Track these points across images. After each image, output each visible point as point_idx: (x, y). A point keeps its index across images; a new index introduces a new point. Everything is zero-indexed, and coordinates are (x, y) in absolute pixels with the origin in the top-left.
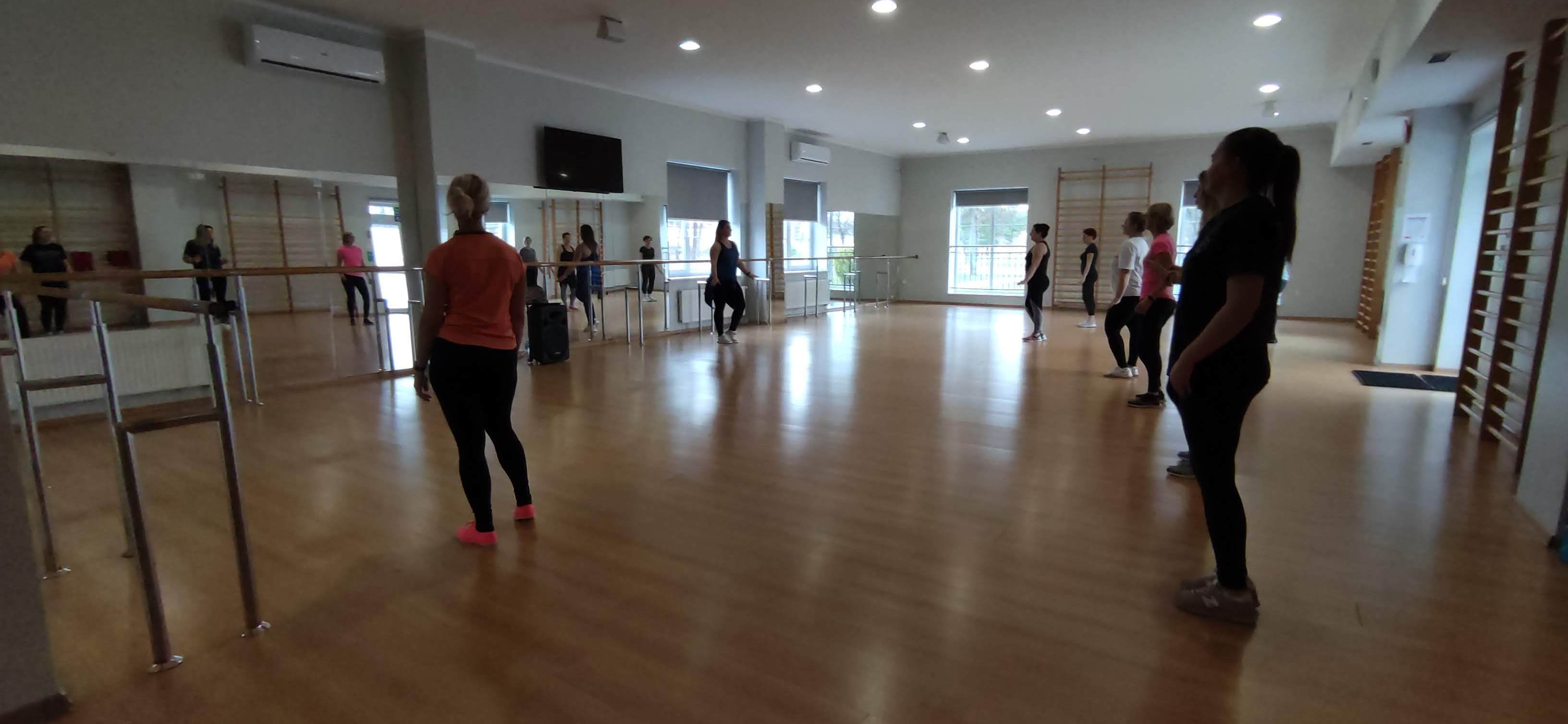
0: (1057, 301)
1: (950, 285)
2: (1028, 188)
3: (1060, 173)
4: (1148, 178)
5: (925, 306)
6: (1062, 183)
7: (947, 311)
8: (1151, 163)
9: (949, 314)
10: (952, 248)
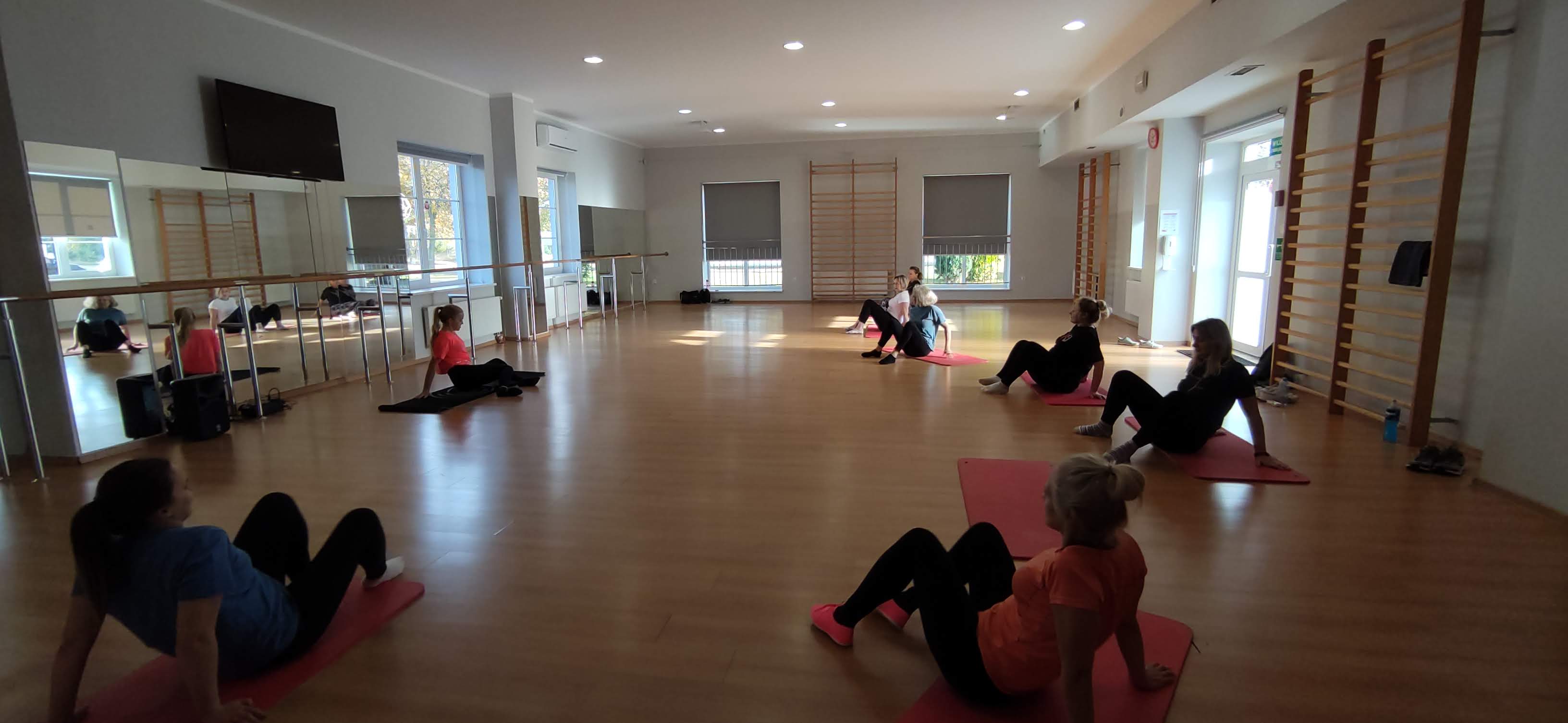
0: (817, 295)
1: (705, 283)
2: (779, 182)
3: (811, 166)
4: (894, 173)
5: (679, 307)
6: (813, 176)
7: (702, 310)
8: (896, 158)
9: (706, 314)
10: (705, 245)
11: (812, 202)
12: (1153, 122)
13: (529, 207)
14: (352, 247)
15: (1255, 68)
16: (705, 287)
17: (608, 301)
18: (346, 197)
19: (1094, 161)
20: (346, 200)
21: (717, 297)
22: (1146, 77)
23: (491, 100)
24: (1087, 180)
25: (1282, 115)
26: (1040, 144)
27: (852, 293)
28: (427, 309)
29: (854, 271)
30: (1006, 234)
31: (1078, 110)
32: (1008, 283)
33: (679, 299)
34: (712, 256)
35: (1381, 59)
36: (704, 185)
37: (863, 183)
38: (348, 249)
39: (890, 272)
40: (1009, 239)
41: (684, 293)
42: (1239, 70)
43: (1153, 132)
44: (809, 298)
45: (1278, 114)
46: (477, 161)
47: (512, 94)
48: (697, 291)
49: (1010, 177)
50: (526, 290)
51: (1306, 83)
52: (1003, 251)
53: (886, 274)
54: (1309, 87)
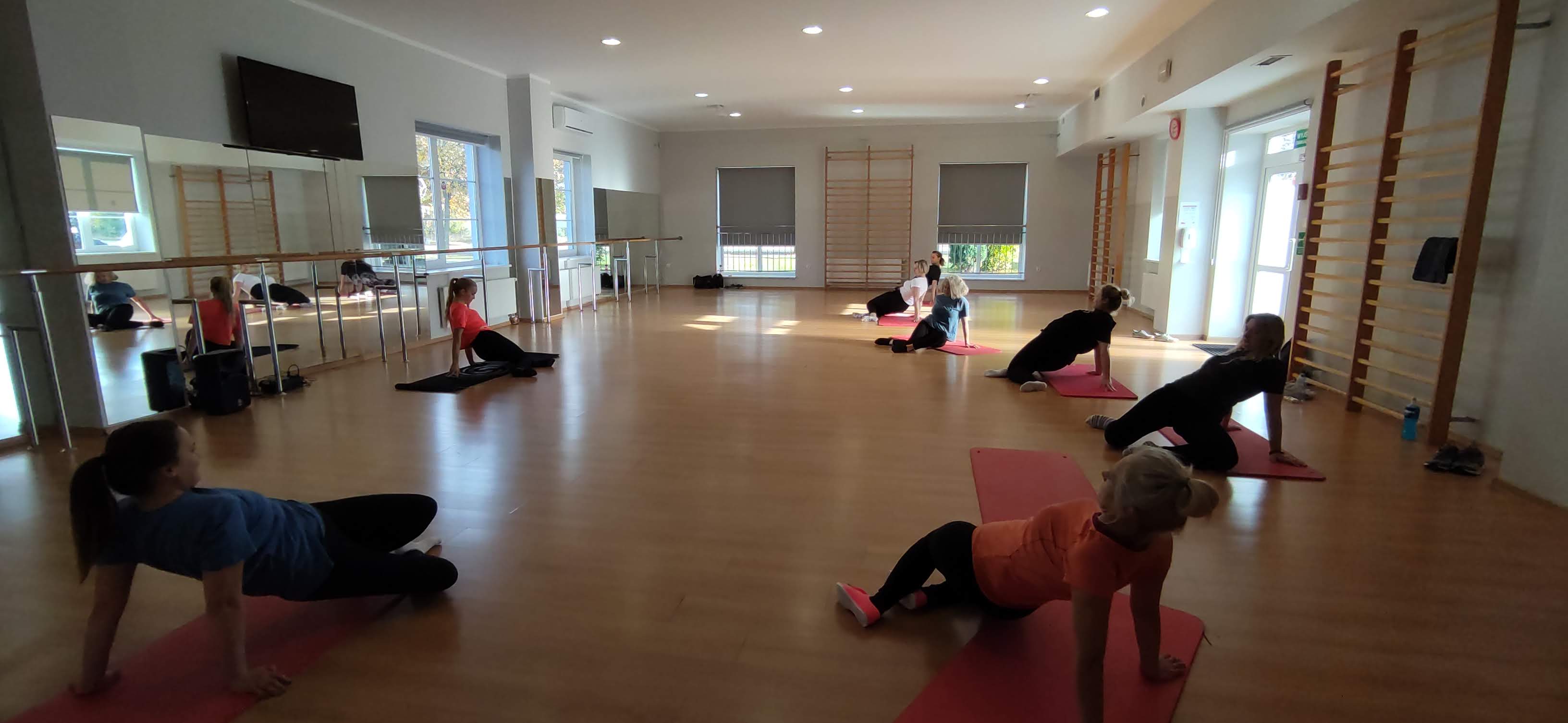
0: (830, 282)
1: (718, 268)
2: (794, 168)
3: (827, 153)
4: (910, 161)
5: (692, 290)
6: (829, 162)
7: (716, 296)
8: (912, 146)
9: (719, 299)
10: (719, 229)
11: (826, 188)
12: (1172, 113)
13: (545, 189)
14: (368, 226)
15: (1283, 58)
16: (718, 272)
17: (622, 285)
18: (364, 177)
19: (1113, 151)
20: (363, 179)
21: (731, 283)
22: (1170, 66)
23: (508, 80)
24: (1105, 171)
25: (1308, 107)
26: (1058, 133)
27: (865, 281)
28: (442, 289)
29: (867, 258)
30: (1022, 224)
31: (1099, 99)
32: (1023, 273)
33: (692, 284)
34: (726, 241)
35: (1412, 52)
36: (719, 169)
37: (880, 170)
38: (364, 228)
39: (904, 260)
40: (1024, 229)
41: (697, 279)
42: (1266, 60)
43: (1175, 123)
44: (823, 286)
45: (1305, 106)
46: (494, 142)
47: (529, 75)
48: (710, 276)
49: (1028, 165)
50: (541, 272)
51: (1334, 74)
52: (1018, 241)
53: (900, 262)
54: (1337, 79)
